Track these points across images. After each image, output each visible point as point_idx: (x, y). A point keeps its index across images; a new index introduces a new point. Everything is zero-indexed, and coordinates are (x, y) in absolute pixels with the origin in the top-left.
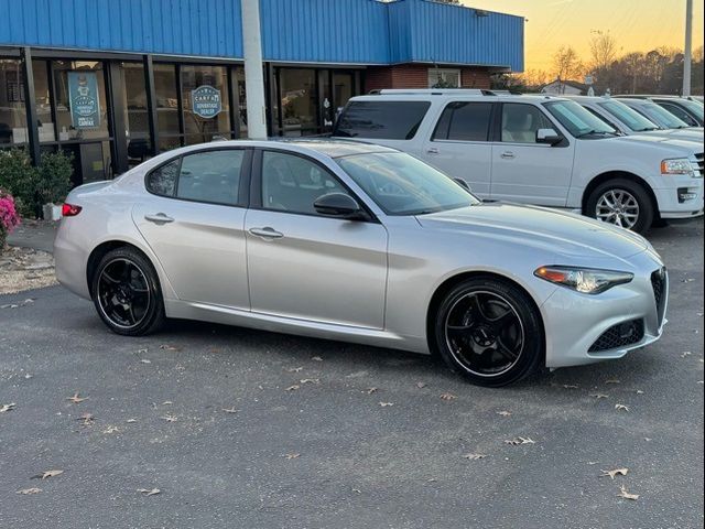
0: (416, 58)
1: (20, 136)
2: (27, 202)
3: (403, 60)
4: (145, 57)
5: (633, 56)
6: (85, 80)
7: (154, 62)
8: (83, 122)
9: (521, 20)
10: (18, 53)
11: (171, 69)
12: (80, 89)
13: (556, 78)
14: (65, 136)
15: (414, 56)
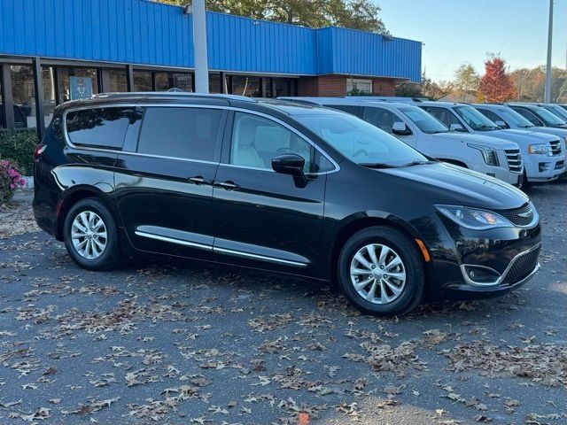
0: (336, 71)
3: (326, 72)
4: (127, 66)
6: (82, 82)
7: (134, 70)
9: (419, 44)
10: (30, 62)
11: (148, 75)
12: (79, 89)
13: (458, 88)
15: (335, 69)
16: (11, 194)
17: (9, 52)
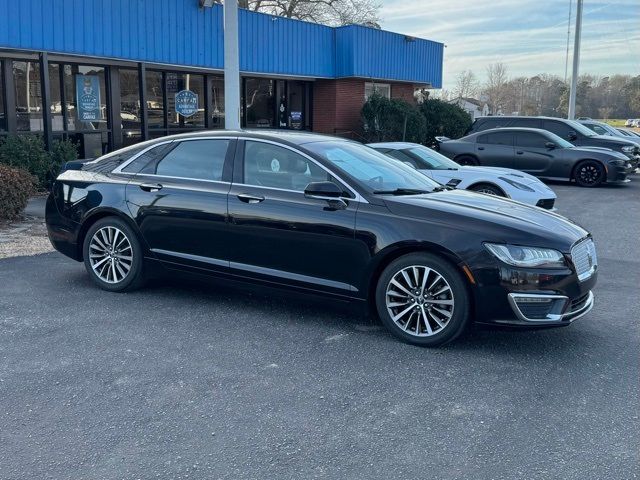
0: (357, 74)
1: (36, 125)
2: (40, 179)
3: (345, 75)
4: (139, 64)
5: (520, 80)
6: (89, 82)
7: (147, 69)
8: (87, 116)
9: (441, 46)
10: (36, 57)
11: (159, 76)
12: (85, 89)
13: (458, 96)
14: (71, 127)
15: (355, 72)
16: (24, 206)
17: (14, 46)
